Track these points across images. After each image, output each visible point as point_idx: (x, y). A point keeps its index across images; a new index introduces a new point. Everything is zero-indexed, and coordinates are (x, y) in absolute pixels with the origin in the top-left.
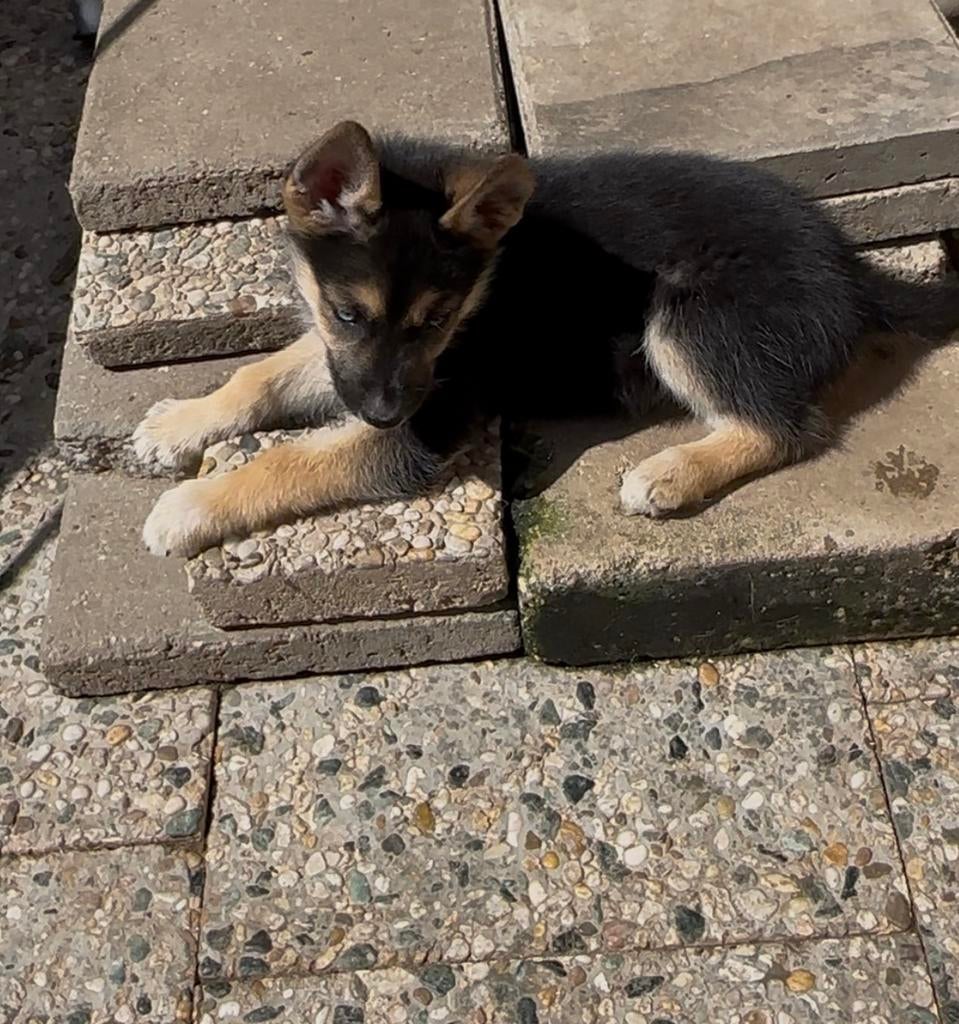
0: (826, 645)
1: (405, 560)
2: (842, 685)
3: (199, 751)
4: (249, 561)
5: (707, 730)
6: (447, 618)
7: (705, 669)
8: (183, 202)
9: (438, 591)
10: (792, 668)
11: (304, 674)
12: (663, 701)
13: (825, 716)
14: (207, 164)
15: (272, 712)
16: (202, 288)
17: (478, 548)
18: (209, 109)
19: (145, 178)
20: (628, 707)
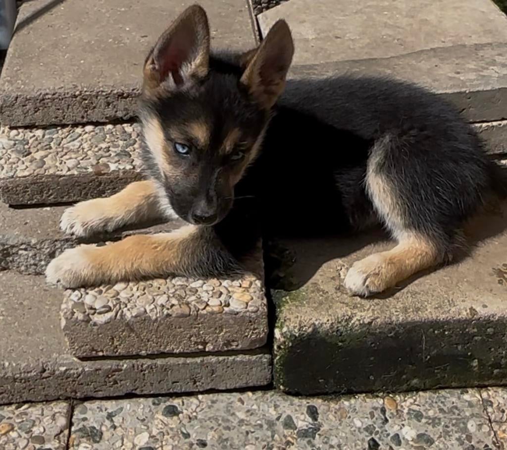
0: (464, 388)
1: (204, 312)
2: (476, 410)
3: (59, 439)
4: (103, 310)
5: (392, 435)
6: (226, 357)
7: (388, 399)
8: (66, 110)
9: (223, 336)
10: (443, 400)
11: (130, 396)
12: (362, 417)
13: (466, 428)
14: (83, 87)
15: (108, 418)
16: (76, 158)
17: (251, 306)
18: (84, 60)
19: (43, 92)
20: (340, 420)
